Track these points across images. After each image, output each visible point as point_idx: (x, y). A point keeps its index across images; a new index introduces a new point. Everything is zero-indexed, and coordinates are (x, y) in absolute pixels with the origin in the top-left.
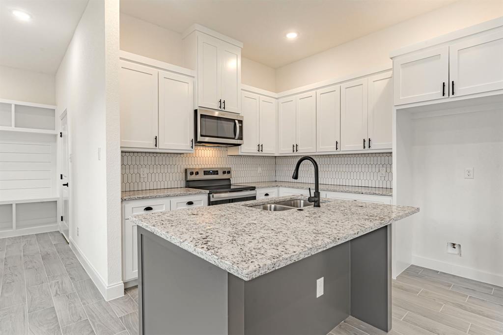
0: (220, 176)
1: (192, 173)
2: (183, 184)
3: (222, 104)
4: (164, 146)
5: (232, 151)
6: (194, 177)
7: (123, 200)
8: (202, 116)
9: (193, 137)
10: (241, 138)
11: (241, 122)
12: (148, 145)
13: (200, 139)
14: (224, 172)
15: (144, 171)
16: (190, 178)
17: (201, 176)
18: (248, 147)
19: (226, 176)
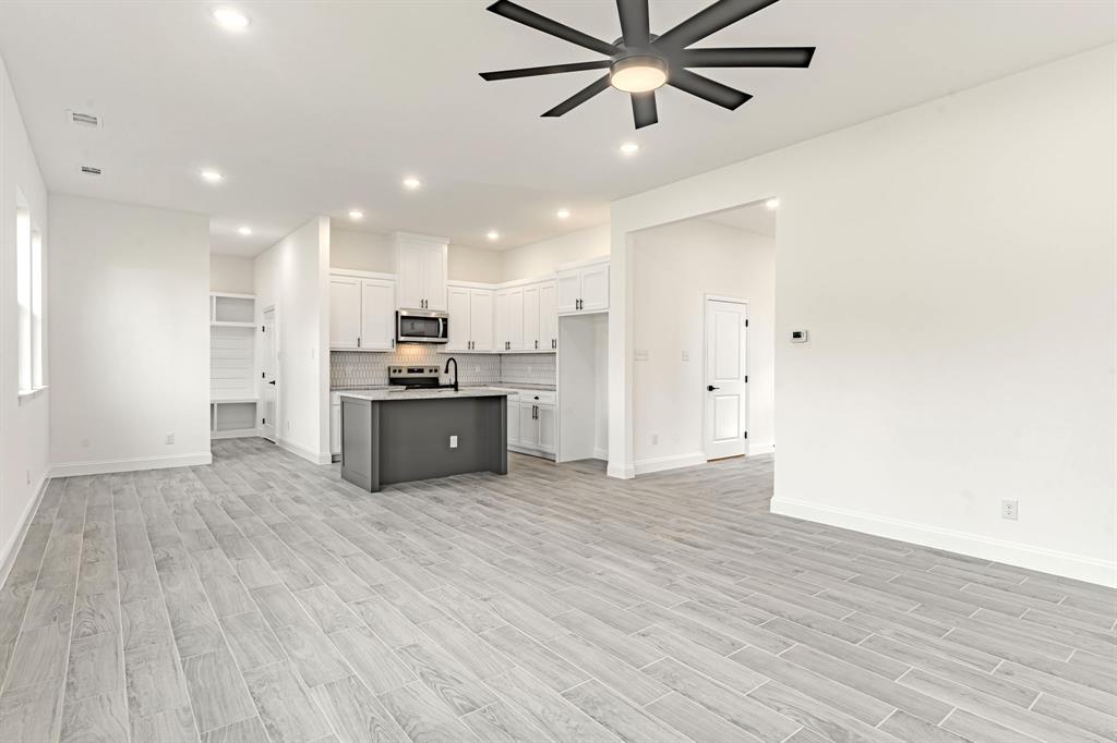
0: (426, 374)
1: (395, 371)
2: (387, 381)
3: (424, 303)
4: (366, 346)
5: (440, 349)
6: (397, 375)
7: (331, 390)
8: (403, 317)
9: (394, 337)
10: (445, 335)
11: (445, 320)
12: (352, 346)
13: (402, 339)
14: (431, 371)
15: (349, 369)
16: (393, 375)
17: (405, 374)
18: (455, 344)
19: (433, 375)
